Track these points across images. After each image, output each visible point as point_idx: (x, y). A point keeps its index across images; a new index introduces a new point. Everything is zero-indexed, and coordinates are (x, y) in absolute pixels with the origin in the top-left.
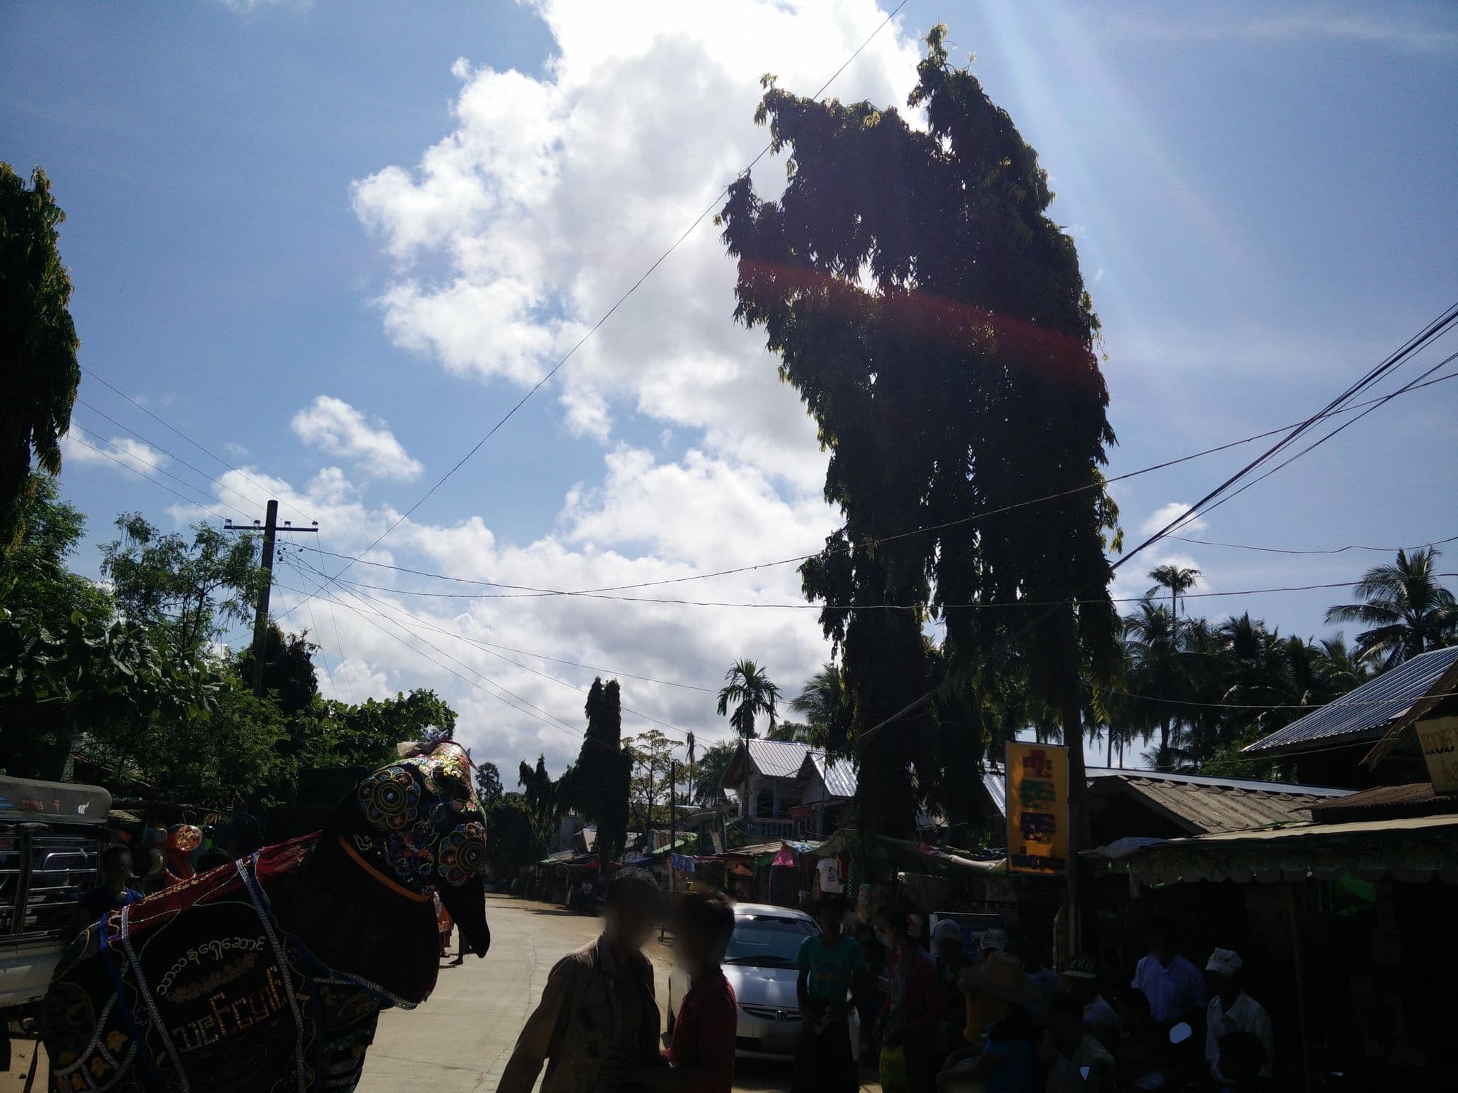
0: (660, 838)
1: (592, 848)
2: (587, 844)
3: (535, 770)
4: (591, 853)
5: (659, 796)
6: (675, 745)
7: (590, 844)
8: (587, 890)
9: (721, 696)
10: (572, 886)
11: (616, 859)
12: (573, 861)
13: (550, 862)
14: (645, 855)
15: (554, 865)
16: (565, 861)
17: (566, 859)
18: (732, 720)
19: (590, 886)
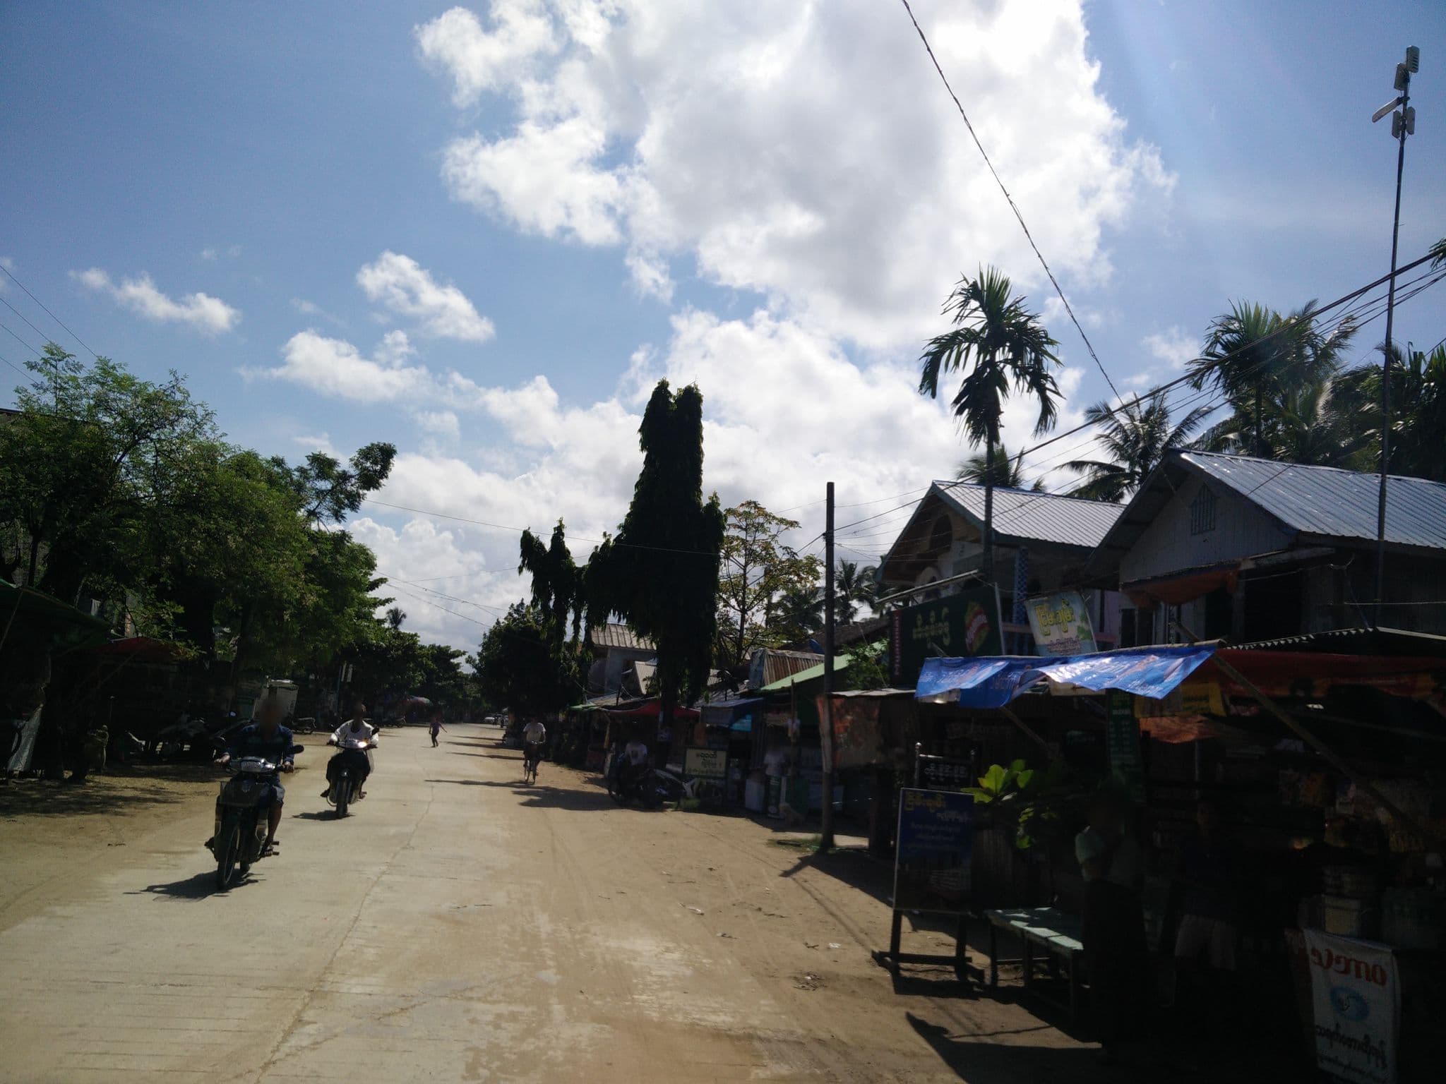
0: (775, 665)
1: (648, 687)
2: (641, 680)
3: (548, 546)
4: (649, 694)
5: (756, 608)
6: (783, 527)
7: (644, 680)
8: (635, 756)
9: (927, 355)
10: (614, 745)
11: (691, 701)
12: (617, 707)
13: (584, 708)
14: (743, 695)
15: (591, 712)
16: (606, 707)
17: (609, 704)
18: (956, 401)
19: (643, 750)
